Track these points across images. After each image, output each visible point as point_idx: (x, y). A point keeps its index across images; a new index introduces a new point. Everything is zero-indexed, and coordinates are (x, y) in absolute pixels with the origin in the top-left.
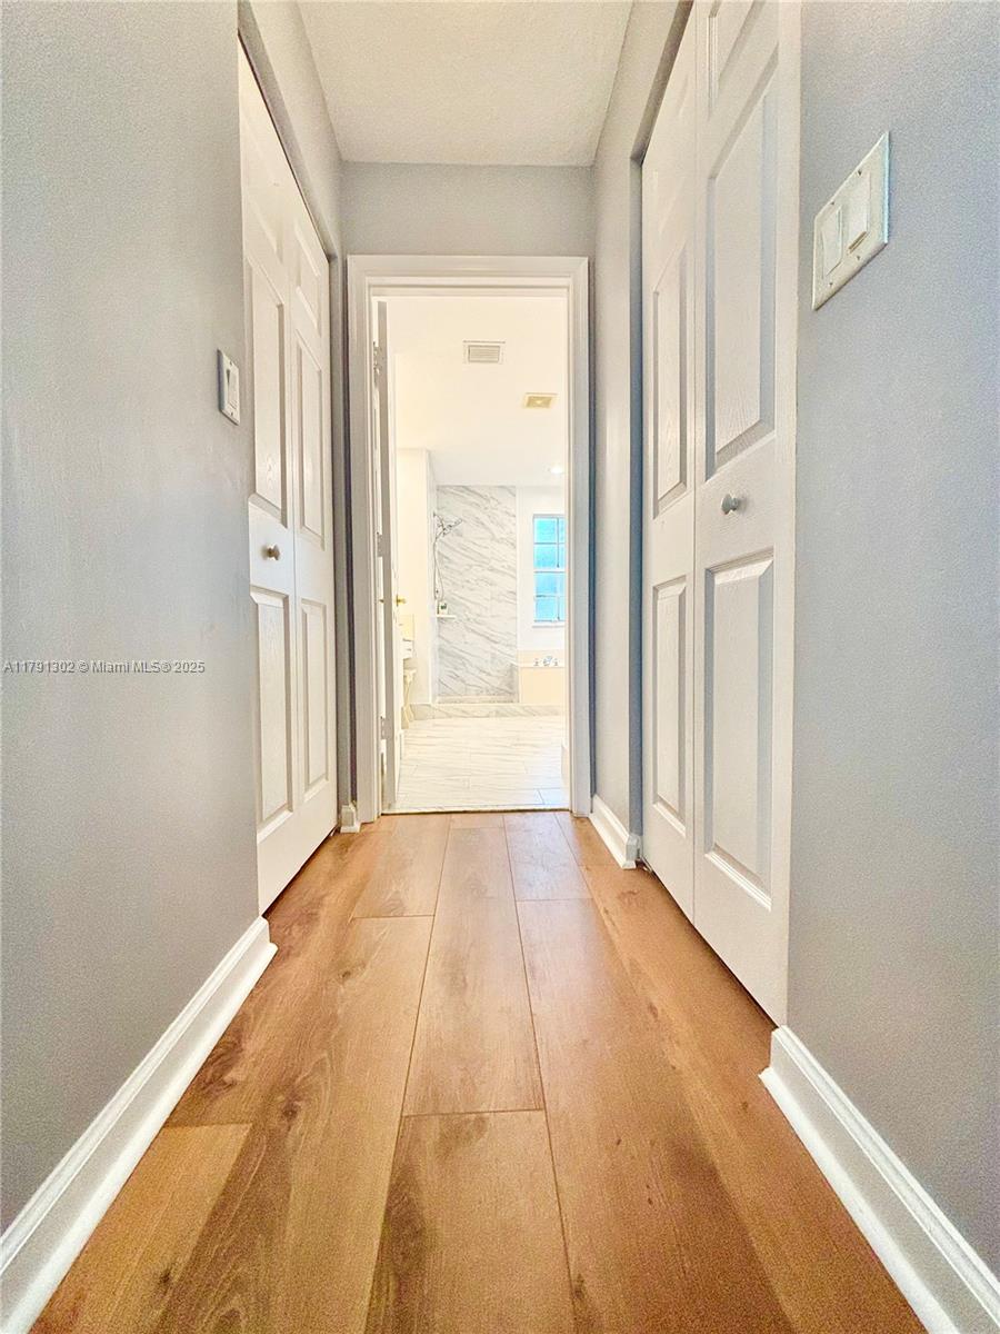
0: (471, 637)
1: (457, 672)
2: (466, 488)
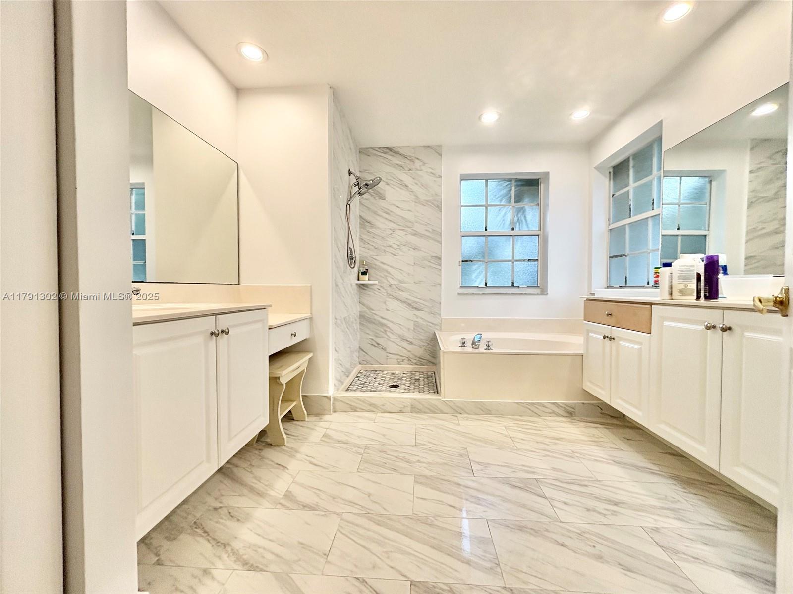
0: (393, 304)
1: (378, 340)
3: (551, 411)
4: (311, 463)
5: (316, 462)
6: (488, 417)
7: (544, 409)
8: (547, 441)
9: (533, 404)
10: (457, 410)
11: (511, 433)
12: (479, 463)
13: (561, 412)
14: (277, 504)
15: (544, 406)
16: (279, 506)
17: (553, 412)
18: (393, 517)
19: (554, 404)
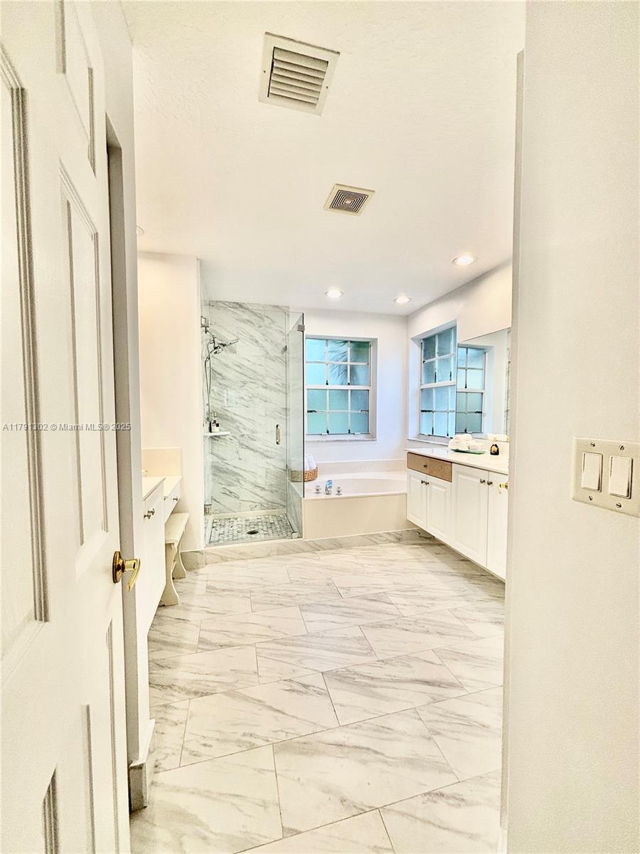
0: (245, 453)
1: (232, 489)
3: (385, 539)
4: (208, 612)
5: (212, 611)
6: (340, 550)
7: (381, 538)
8: (385, 563)
9: (372, 535)
10: (316, 548)
11: (361, 561)
12: (342, 588)
13: (394, 540)
14: (196, 649)
15: (381, 536)
16: (199, 651)
17: (387, 540)
18: (294, 638)
19: (387, 533)
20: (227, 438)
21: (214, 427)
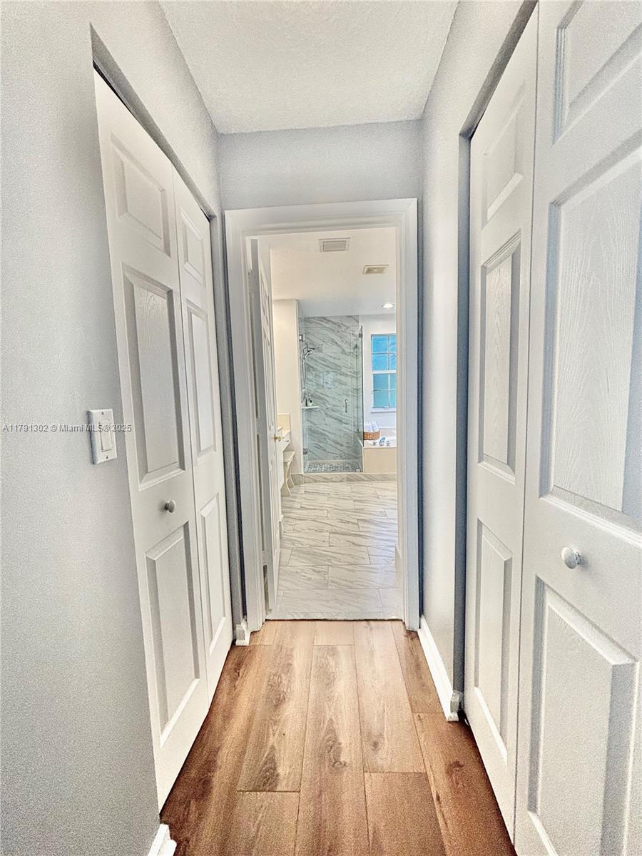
0: (329, 420)
1: (321, 445)
2: (325, 318)
10: (372, 479)
20: (317, 410)
21: (309, 402)
